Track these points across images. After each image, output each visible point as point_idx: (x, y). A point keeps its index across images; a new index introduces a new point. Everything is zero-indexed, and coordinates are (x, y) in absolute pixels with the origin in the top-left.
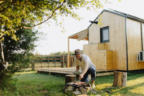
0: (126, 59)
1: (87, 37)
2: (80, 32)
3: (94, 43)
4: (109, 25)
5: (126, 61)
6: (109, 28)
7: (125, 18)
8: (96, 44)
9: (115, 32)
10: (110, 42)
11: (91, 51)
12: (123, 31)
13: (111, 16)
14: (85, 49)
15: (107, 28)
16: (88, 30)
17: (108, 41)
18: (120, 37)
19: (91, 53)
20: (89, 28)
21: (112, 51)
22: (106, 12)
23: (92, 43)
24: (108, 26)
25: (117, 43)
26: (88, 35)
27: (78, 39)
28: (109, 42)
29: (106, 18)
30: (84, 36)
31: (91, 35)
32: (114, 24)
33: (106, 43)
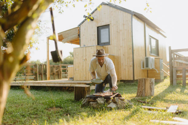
0: (132, 66)
1: (78, 38)
2: (66, 31)
3: (89, 46)
4: (110, 22)
5: (132, 68)
6: (109, 26)
7: (131, 15)
8: (93, 47)
9: (118, 32)
10: (112, 45)
11: (86, 56)
12: (128, 31)
13: (112, 11)
14: (76, 54)
15: (107, 26)
16: (79, 28)
17: (108, 43)
18: (125, 39)
19: (86, 59)
20: (81, 26)
21: (114, 56)
22: (106, 6)
23: (86, 46)
24: (109, 25)
25: (121, 47)
26: (79, 35)
27: (63, 40)
28: (110, 45)
29: (105, 14)
30: (74, 36)
31: (84, 35)
32: (117, 22)
33: (105, 46)
